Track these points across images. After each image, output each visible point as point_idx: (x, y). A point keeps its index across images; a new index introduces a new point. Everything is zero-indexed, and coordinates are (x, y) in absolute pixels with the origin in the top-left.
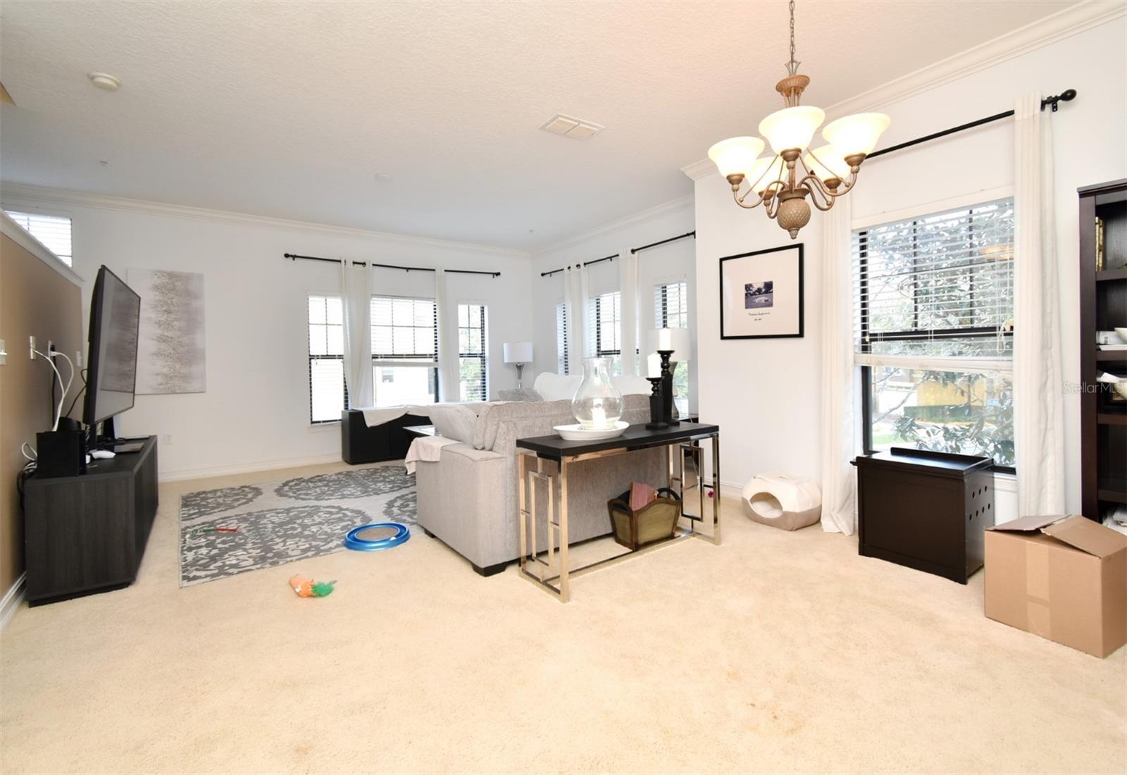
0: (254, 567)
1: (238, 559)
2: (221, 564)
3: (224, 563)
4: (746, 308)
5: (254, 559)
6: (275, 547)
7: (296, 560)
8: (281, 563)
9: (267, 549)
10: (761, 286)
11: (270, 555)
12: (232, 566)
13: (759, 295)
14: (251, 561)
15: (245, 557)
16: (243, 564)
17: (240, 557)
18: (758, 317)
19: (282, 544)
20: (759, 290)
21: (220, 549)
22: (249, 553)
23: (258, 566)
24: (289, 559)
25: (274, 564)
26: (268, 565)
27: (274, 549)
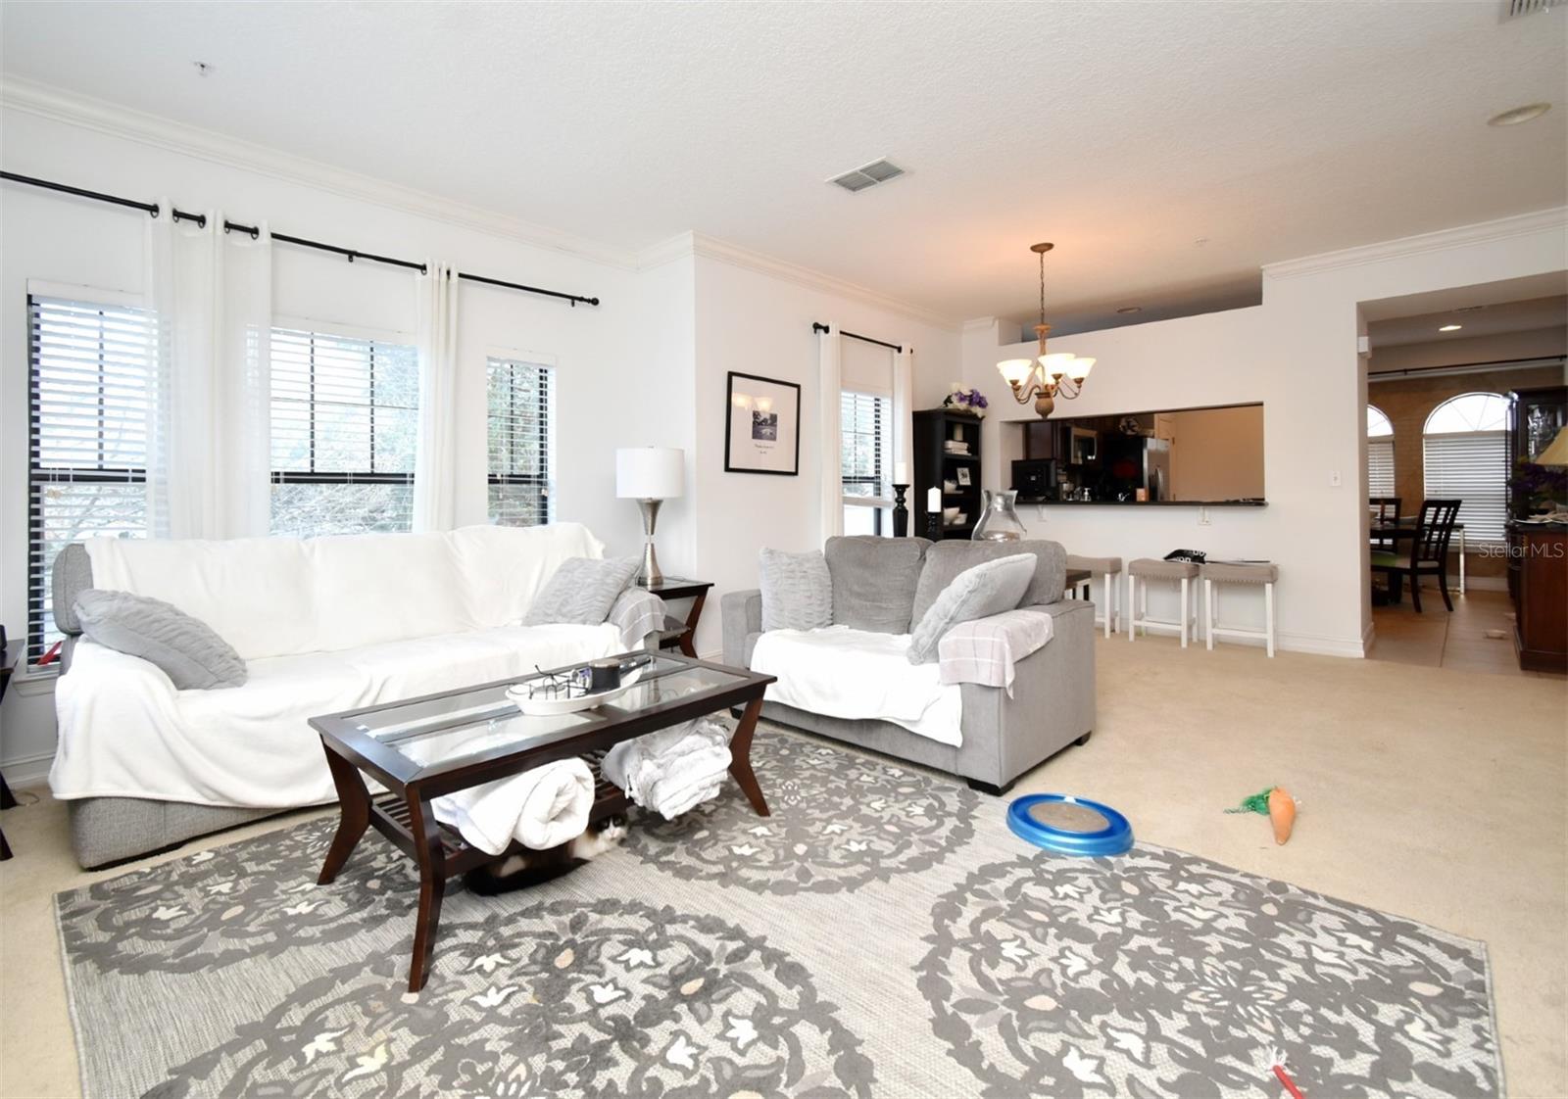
0: (1322, 903)
1: (1342, 942)
2: (1384, 953)
3: (1376, 953)
4: (754, 437)
5: (1304, 925)
6: (1240, 924)
7: (1234, 871)
8: (1265, 882)
9: (1262, 931)
10: (768, 417)
11: (1270, 910)
12: (1362, 931)
13: (762, 426)
14: (1319, 919)
15: (1324, 940)
16: (1334, 922)
17: (1336, 947)
18: (764, 450)
19: (1221, 924)
20: (765, 420)
21: (1368, 1016)
22: (1307, 946)
23: (1310, 900)
24: (1246, 881)
25: (1278, 887)
26: (1292, 889)
27: (1249, 920)
